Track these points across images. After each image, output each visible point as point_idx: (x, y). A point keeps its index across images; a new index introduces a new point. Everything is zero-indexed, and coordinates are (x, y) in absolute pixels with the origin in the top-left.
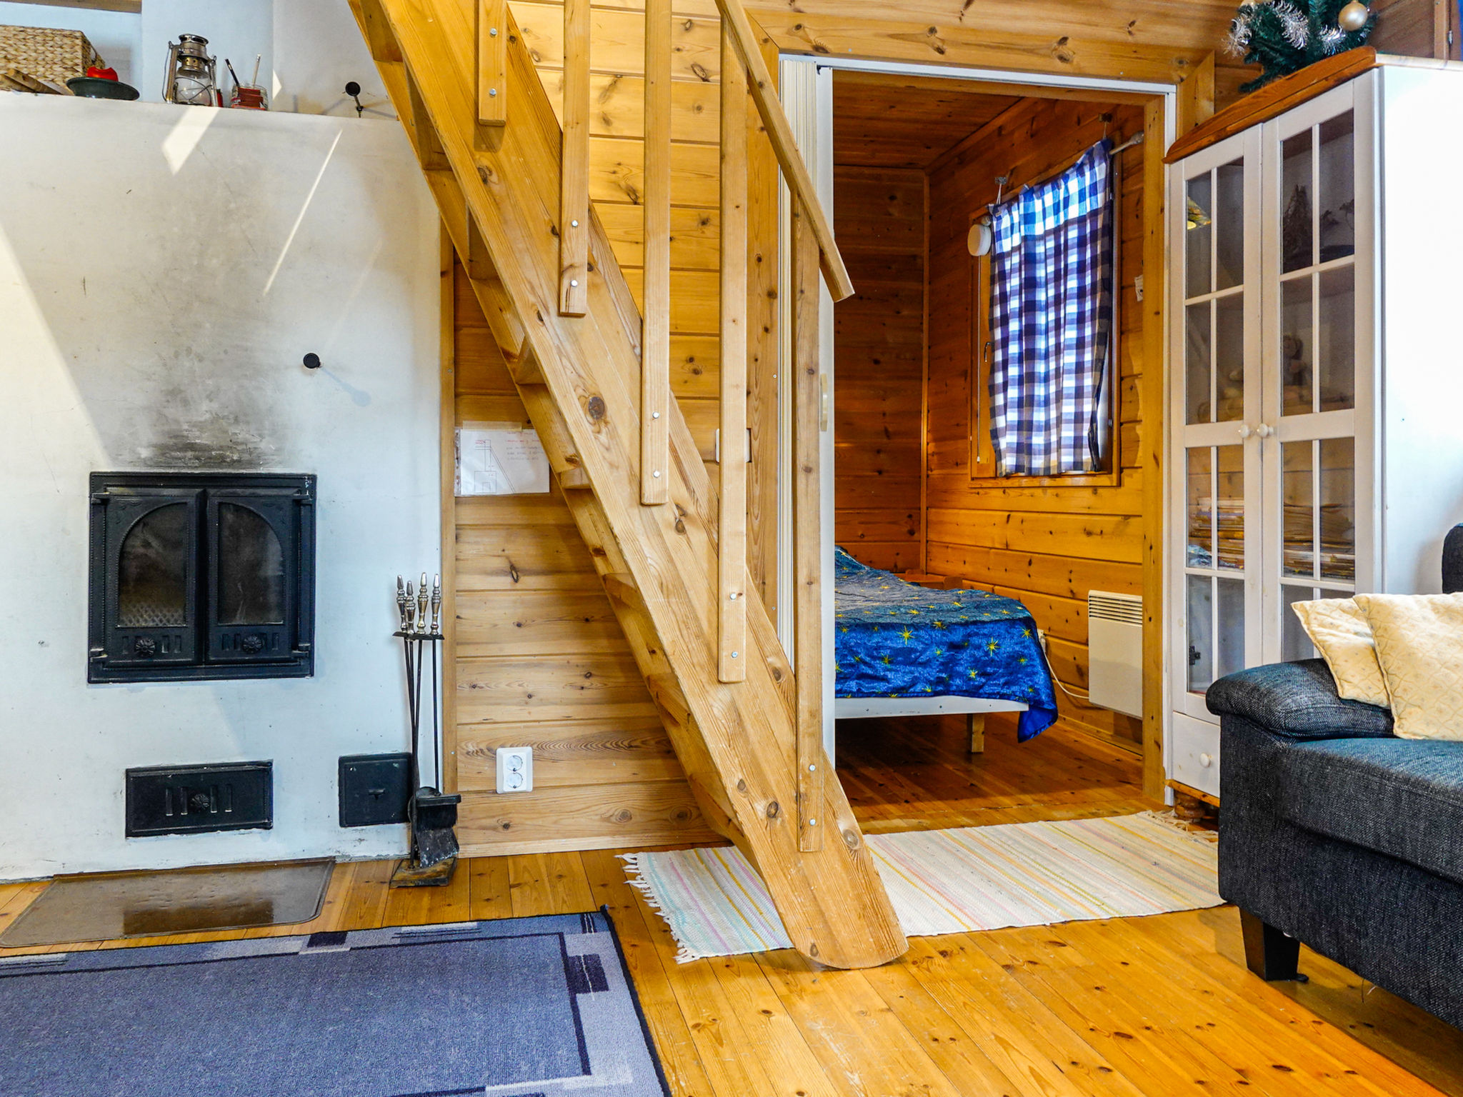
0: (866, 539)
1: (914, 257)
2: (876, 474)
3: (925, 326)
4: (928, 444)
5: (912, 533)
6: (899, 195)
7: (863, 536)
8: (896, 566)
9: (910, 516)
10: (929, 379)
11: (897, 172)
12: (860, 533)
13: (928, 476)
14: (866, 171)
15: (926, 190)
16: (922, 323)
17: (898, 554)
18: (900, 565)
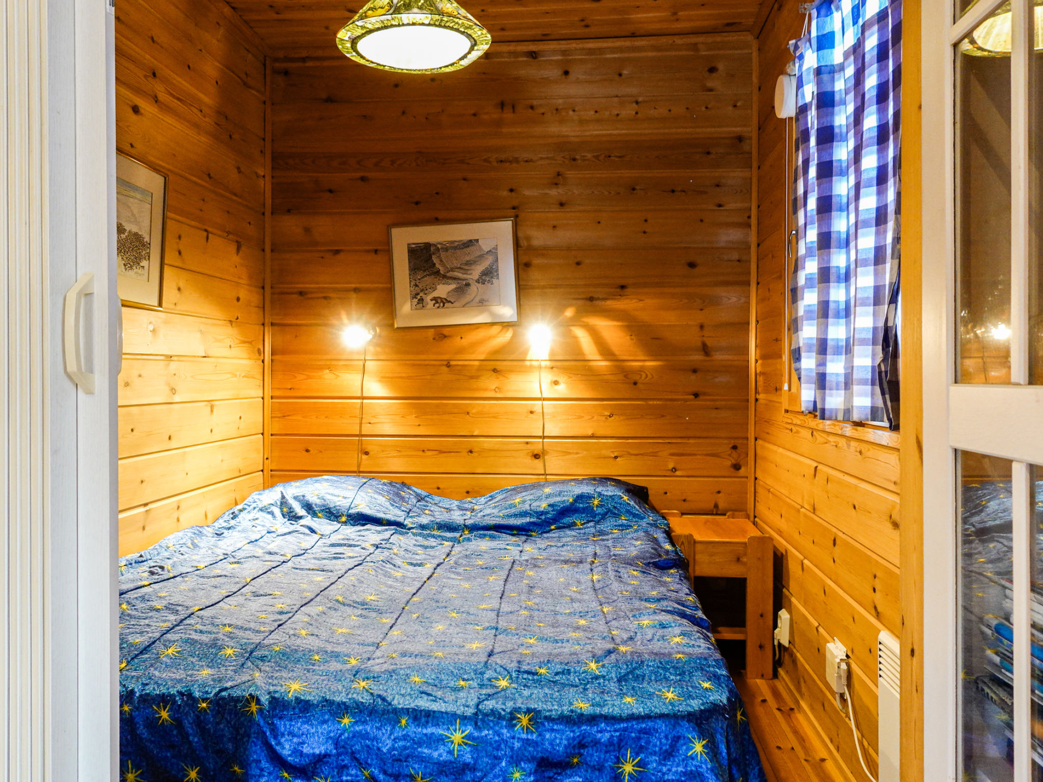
0: (678, 473)
1: (740, 139)
2: (692, 397)
3: (754, 221)
4: (756, 361)
5: (737, 467)
6: (721, 66)
7: (674, 470)
8: (716, 506)
9: (735, 448)
10: (758, 283)
11: (718, 38)
12: (671, 466)
13: (757, 400)
14: (679, 41)
15: (755, 55)
16: (749, 217)
17: (719, 492)
18: (722, 505)
